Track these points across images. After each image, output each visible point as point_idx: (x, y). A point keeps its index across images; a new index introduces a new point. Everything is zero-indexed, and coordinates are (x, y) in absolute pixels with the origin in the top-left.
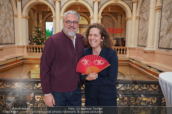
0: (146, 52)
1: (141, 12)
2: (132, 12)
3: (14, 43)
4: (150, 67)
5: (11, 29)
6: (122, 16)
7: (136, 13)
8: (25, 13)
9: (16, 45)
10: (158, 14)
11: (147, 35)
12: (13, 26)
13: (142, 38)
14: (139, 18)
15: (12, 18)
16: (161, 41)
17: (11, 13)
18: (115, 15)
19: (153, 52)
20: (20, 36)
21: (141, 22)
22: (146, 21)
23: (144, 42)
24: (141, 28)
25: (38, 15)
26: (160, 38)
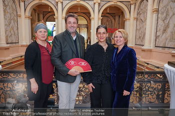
0: (144, 51)
1: (138, 14)
2: (130, 13)
3: (18, 43)
4: (148, 64)
5: (15, 29)
6: (119, 17)
7: (133, 14)
8: (28, 13)
9: (20, 44)
10: (155, 15)
11: (144, 35)
12: (16, 25)
13: (140, 37)
14: (137, 19)
15: (16, 18)
16: (158, 40)
17: (15, 13)
18: (113, 15)
19: (150, 51)
20: (24, 36)
21: (138, 23)
22: (143, 21)
23: (142, 41)
24: (138, 28)
25: (38, 15)
26: (157, 37)
